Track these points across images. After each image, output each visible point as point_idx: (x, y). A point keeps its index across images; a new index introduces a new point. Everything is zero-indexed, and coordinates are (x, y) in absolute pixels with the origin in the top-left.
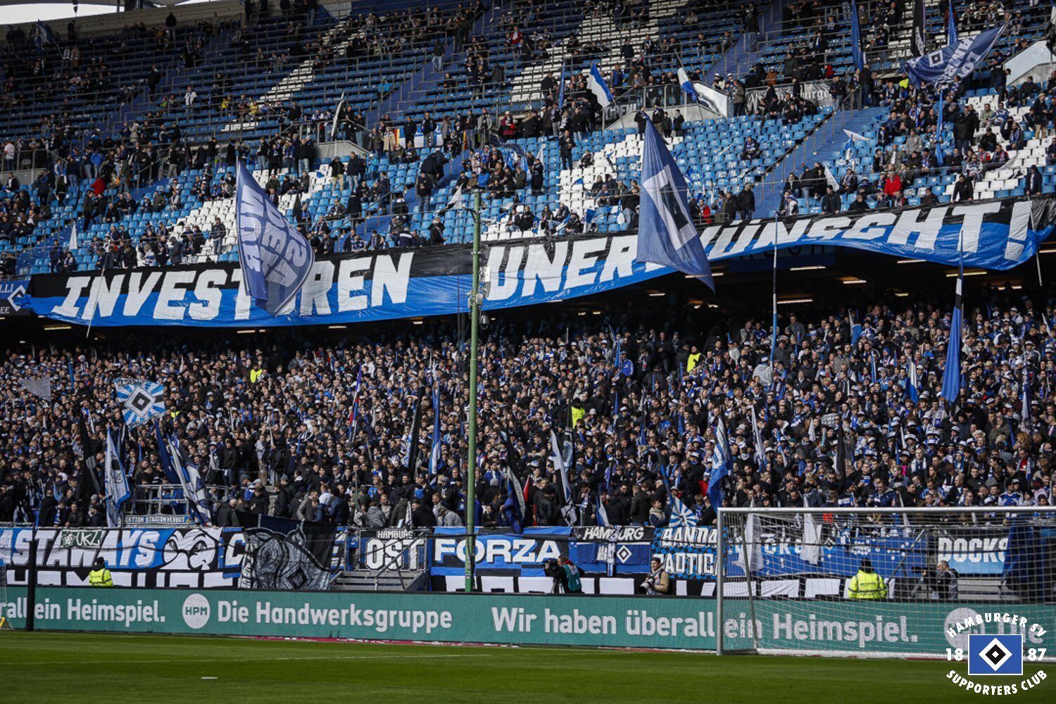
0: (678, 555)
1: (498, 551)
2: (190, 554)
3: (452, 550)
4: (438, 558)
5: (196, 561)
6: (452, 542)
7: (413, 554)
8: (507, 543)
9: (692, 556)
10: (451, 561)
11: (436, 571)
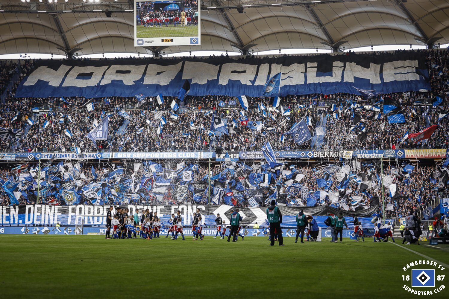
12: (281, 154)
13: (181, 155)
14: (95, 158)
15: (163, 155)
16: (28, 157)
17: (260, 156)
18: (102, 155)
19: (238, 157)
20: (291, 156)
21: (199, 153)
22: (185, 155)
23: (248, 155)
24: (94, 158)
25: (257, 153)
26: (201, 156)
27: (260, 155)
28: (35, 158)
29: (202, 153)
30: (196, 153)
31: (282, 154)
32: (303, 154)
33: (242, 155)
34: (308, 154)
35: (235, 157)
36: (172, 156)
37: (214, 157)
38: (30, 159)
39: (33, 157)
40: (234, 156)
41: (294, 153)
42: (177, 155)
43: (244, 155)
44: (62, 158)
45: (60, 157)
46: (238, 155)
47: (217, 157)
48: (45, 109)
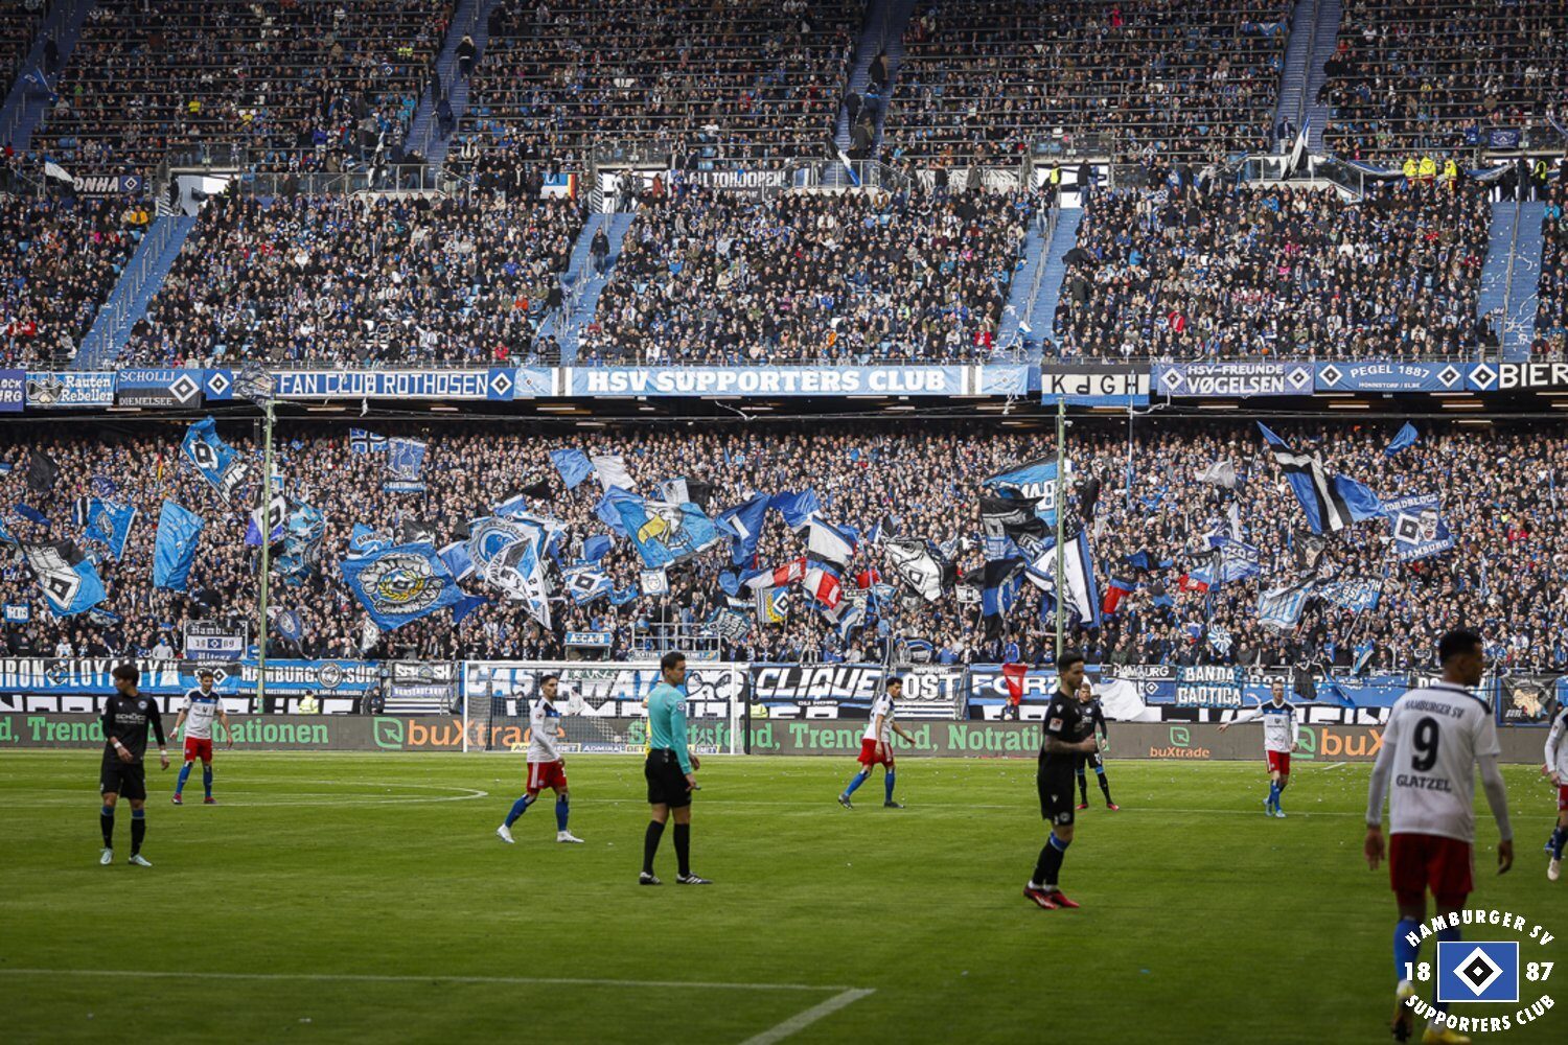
0: (1200, 688)
1: (1033, 685)
2: (715, 686)
3: (989, 685)
4: (976, 690)
5: (722, 692)
6: (989, 677)
7: (949, 687)
8: (1043, 680)
9: (1212, 690)
10: (989, 693)
11: (973, 701)
12: (1347, 374)
13: (880, 381)
14: (484, 396)
15: (798, 382)
16: (172, 388)
17: (1247, 383)
18: (513, 381)
19: (1144, 389)
20: (1394, 386)
21: (965, 369)
22: (901, 380)
23: (1194, 377)
24: (478, 396)
25: (1233, 369)
26: (971, 386)
27: (1247, 378)
28: (202, 395)
29: (979, 369)
30: (951, 369)
31: (1354, 373)
32: (1449, 376)
33: (1165, 378)
34: (1472, 376)
35: (1132, 390)
36: (841, 382)
37: (1034, 388)
38: (183, 400)
39: (196, 389)
40: (1127, 385)
41: (1409, 370)
42: (863, 379)
43: (1172, 379)
44: (330, 394)
45: (321, 389)
46: (1144, 380)
47: (1046, 388)
48: (214, 164)
